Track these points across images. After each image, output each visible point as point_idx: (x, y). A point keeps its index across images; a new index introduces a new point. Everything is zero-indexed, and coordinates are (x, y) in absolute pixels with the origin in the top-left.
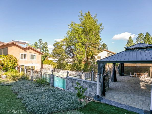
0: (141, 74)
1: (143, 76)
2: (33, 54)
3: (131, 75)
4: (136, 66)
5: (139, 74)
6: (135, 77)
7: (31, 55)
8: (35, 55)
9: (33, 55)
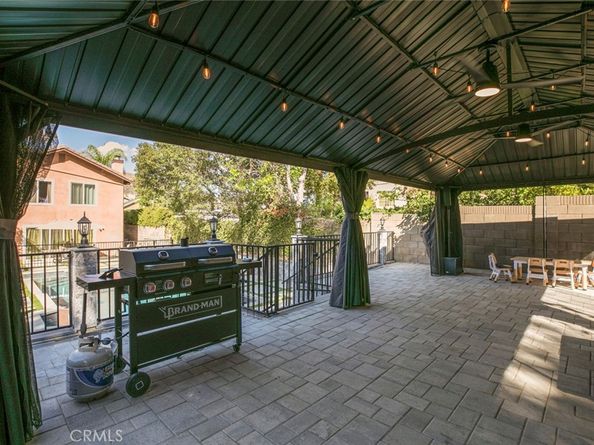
0: (556, 263)
1: (572, 280)
2: (84, 182)
3: (496, 272)
4: (531, 220)
5: (544, 262)
6: (521, 281)
7: (74, 185)
8: (93, 186)
9: (81, 185)
